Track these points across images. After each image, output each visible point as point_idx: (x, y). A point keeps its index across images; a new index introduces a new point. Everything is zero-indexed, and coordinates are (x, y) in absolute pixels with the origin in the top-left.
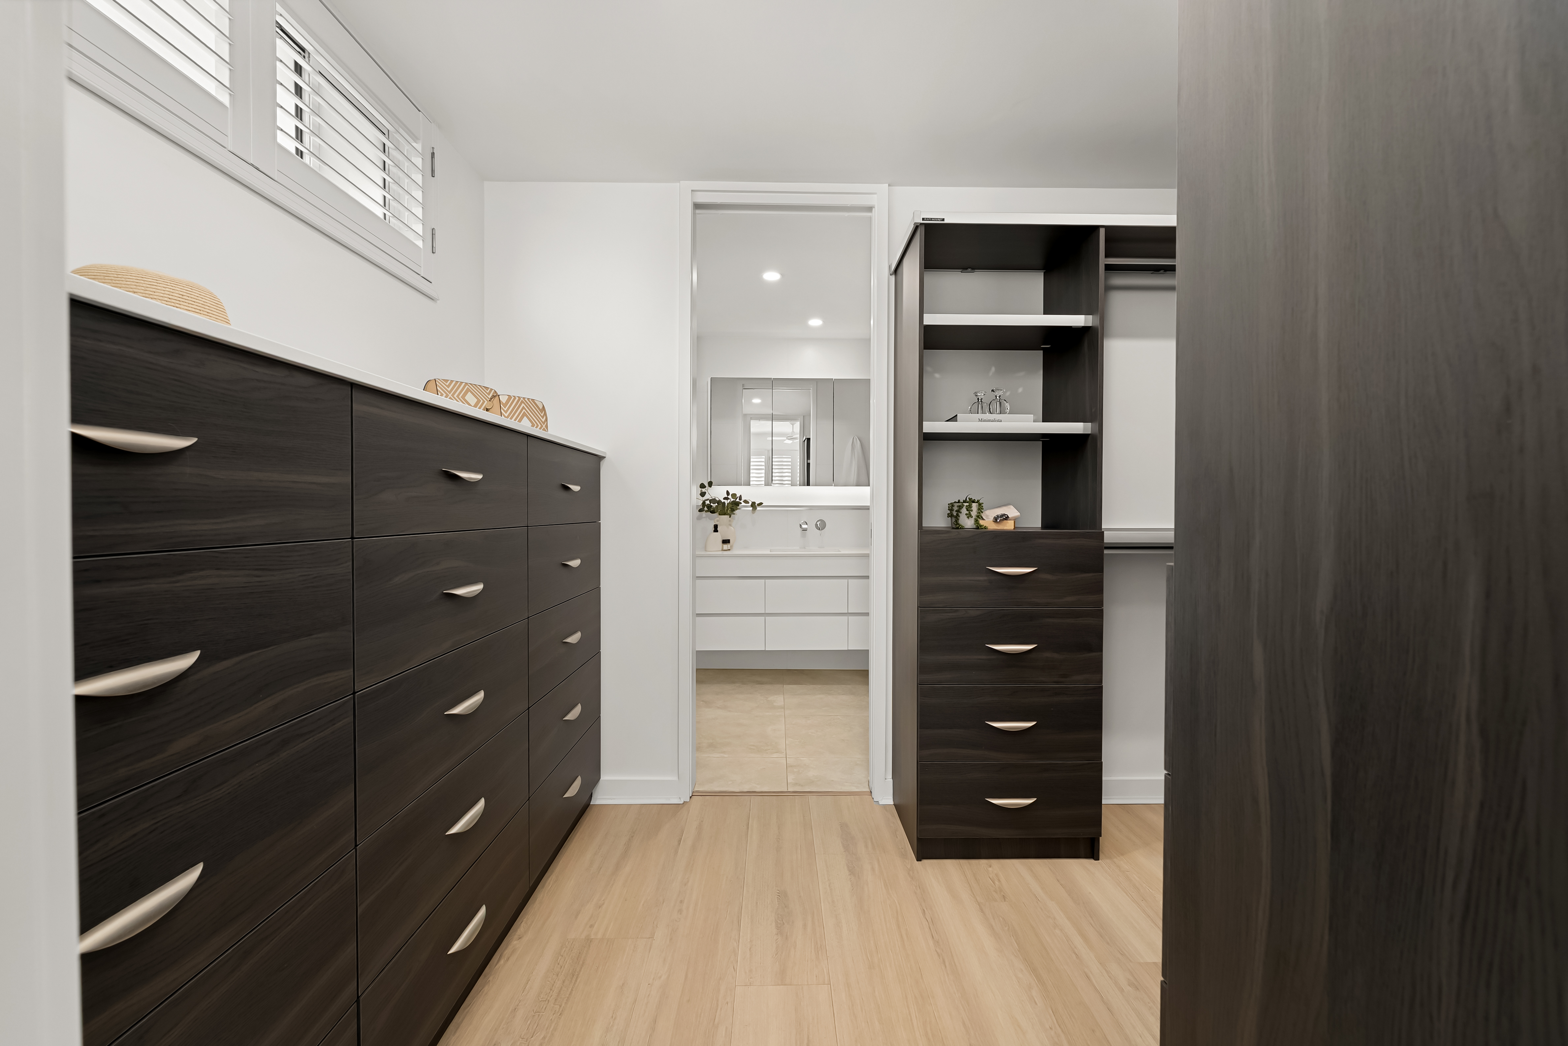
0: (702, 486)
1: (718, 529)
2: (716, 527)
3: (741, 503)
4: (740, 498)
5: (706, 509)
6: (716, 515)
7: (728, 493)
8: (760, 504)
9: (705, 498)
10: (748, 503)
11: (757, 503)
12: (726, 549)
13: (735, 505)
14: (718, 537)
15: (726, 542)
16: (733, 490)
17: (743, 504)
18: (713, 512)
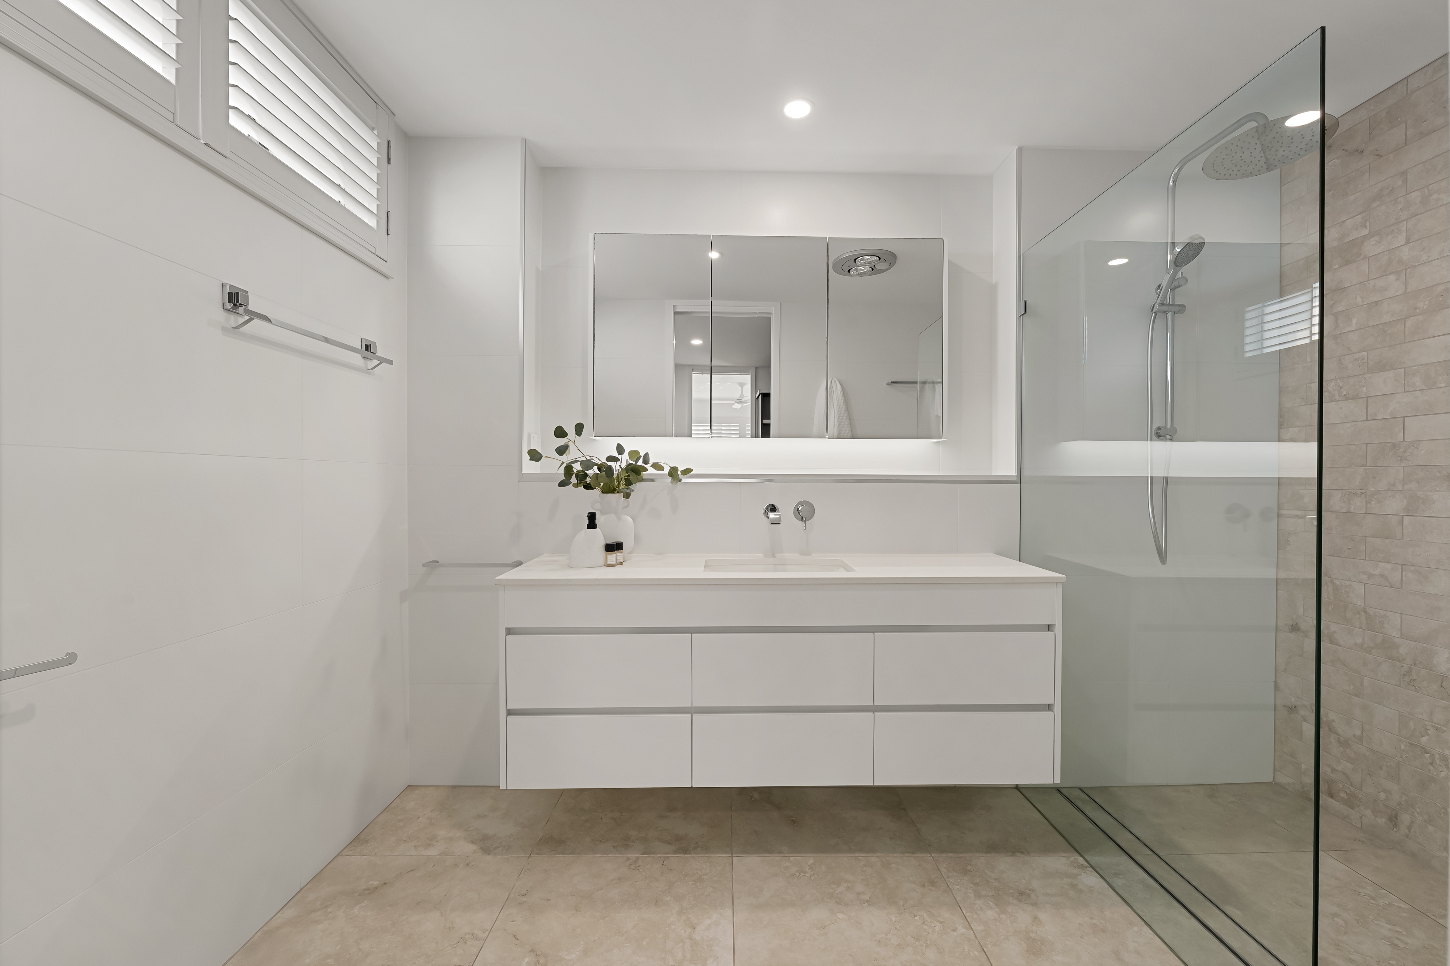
0: (560, 433)
1: (597, 522)
2: (592, 517)
3: (646, 470)
4: (646, 461)
5: (574, 480)
6: (596, 492)
7: (620, 449)
8: (687, 471)
9: (566, 458)
10: (662, 468)
11: (681, 468)
12: (614, 562)
13: (634, 472)
14: (598, 537)
15: (614, 547)
16: (630, 444)
17: (651, 471)
18: (588, 487)
